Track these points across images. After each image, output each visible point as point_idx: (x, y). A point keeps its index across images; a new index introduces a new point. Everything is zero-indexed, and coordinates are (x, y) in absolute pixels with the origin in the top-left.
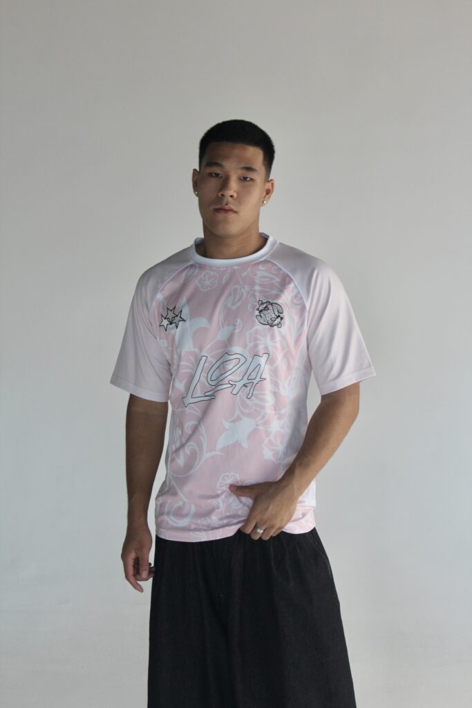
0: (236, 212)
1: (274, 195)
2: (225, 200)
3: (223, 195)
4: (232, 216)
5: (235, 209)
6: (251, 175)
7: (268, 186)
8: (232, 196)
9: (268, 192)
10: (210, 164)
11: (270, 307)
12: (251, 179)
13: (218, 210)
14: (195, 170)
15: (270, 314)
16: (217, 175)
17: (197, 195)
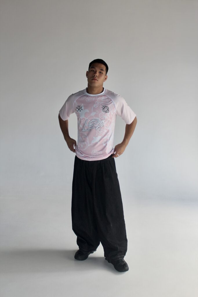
0: (97, 80)
1: (107, 80)
2: (95, 77)
3: (94, 75)
4: (96, 81)
5: (97, 79)
6: (102, 72)
7: (106, 77)
8: (97, 76)
9: (106, 79)
10: (92, 68)
11: (106, 107)
12: (102, 73)
13: (93, 79)
14: (87, 71)
15: (106, 109)
16: (93, 71)
17: (87, 77)
